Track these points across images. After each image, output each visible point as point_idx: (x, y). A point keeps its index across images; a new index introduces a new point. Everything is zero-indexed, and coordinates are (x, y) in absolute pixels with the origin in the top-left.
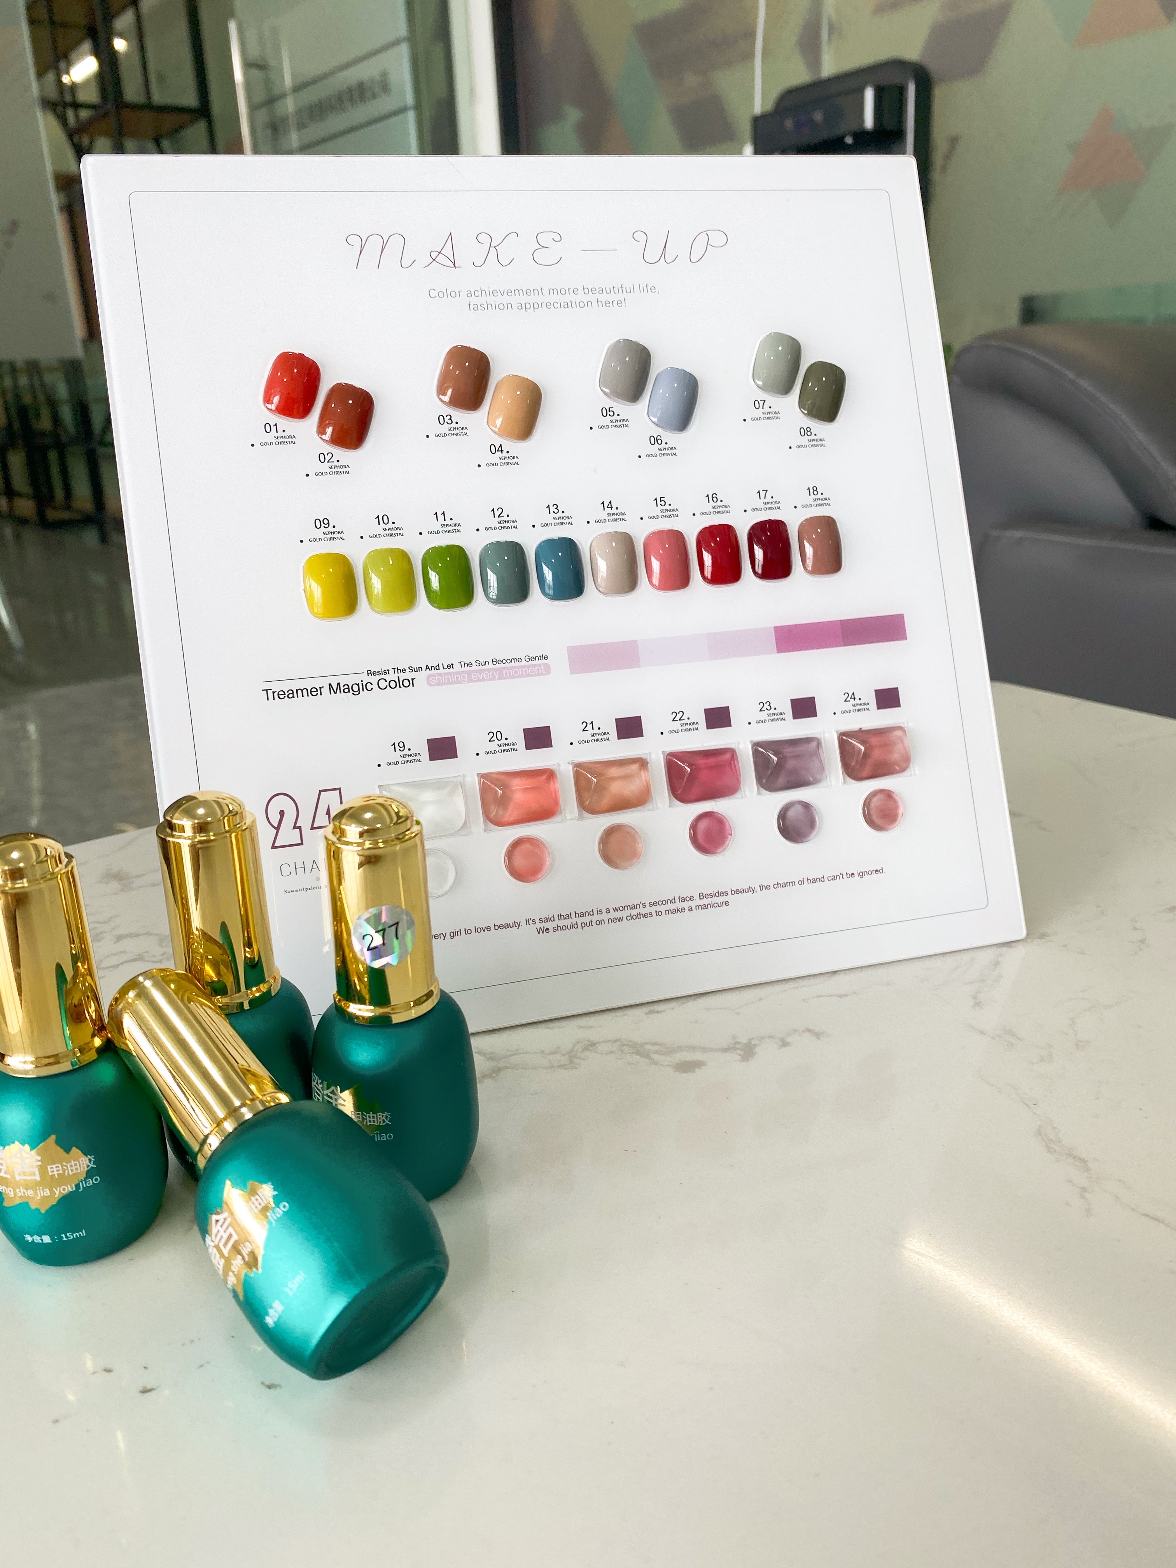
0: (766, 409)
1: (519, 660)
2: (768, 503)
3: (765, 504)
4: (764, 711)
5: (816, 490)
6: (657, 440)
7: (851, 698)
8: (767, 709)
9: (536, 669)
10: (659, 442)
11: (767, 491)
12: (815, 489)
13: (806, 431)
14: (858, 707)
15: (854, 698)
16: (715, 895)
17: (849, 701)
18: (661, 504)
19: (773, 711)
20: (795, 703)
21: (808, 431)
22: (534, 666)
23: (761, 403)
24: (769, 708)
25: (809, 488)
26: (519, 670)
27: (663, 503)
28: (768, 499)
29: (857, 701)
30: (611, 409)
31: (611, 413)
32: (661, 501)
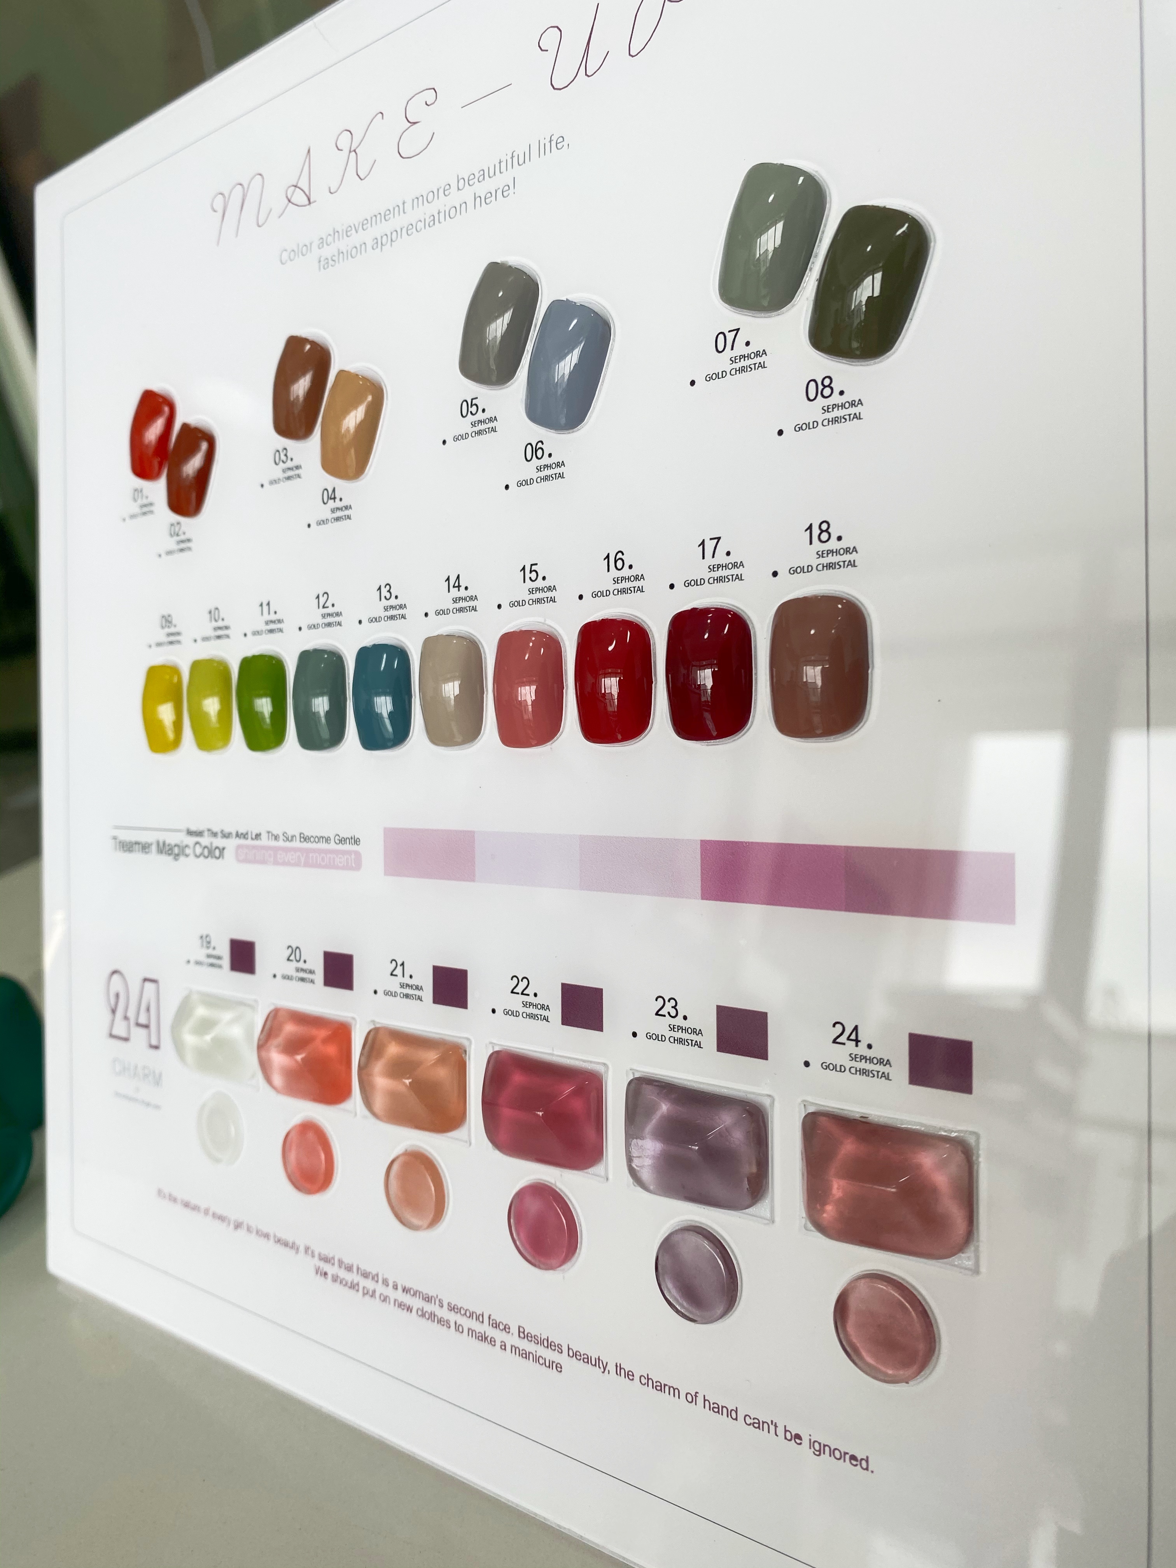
0: (740, 349)
1: (327, 840)
2: (719, 566)
3: (712, 568)
4: (664, 1016)
5: (827, 531)
6: (536, 451)
7: (848, 1039)
8: (669, 1013)
9: (345, 857)
10: (539, 453)
11: (719, 539)
12: (825, 528)
13: (820, 387)
14: (863, 1065)
15: (857, 1041)
16: (542, 1343)
17: (844, 1044)
18: (530, 578)
19: (679, 1022)
20: (726, 1015)
21: (825, 387)
22: (345, 852)
23: (730, 337)
24: (673, 1013)
25: (811, 526)
26: (326, 856)
27: (534, 575)
28: (721, 558)
29: (862, 1050)
30: (474, 402)
31: (474, 409)
32: (531, 572)
